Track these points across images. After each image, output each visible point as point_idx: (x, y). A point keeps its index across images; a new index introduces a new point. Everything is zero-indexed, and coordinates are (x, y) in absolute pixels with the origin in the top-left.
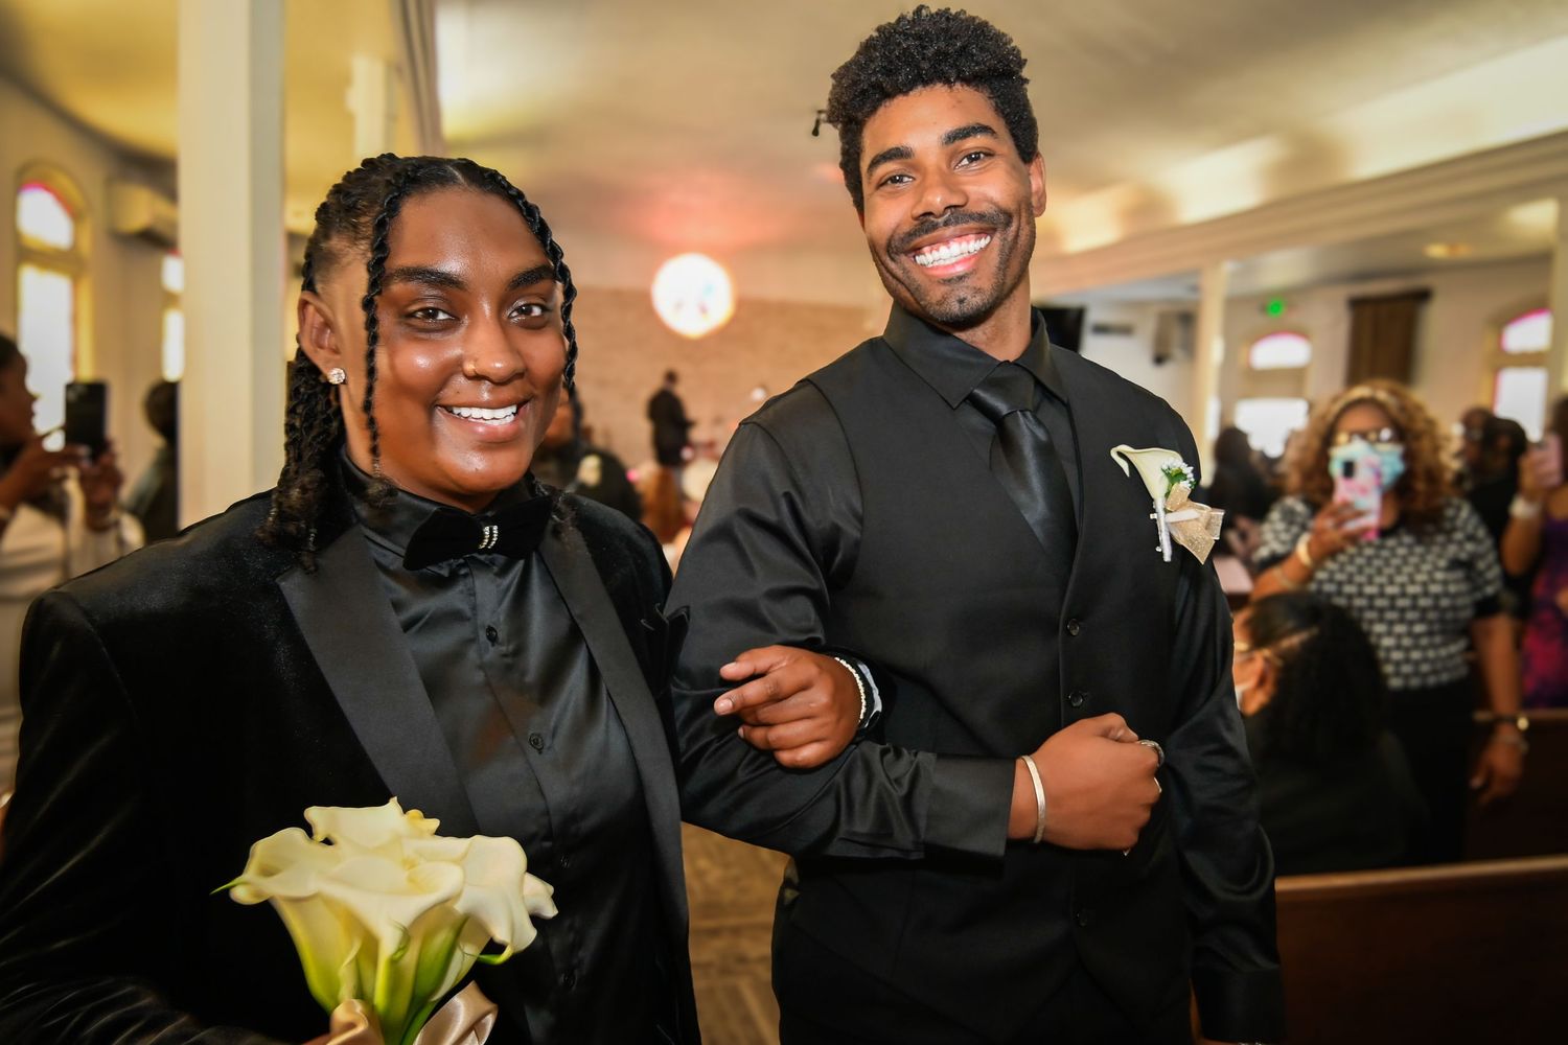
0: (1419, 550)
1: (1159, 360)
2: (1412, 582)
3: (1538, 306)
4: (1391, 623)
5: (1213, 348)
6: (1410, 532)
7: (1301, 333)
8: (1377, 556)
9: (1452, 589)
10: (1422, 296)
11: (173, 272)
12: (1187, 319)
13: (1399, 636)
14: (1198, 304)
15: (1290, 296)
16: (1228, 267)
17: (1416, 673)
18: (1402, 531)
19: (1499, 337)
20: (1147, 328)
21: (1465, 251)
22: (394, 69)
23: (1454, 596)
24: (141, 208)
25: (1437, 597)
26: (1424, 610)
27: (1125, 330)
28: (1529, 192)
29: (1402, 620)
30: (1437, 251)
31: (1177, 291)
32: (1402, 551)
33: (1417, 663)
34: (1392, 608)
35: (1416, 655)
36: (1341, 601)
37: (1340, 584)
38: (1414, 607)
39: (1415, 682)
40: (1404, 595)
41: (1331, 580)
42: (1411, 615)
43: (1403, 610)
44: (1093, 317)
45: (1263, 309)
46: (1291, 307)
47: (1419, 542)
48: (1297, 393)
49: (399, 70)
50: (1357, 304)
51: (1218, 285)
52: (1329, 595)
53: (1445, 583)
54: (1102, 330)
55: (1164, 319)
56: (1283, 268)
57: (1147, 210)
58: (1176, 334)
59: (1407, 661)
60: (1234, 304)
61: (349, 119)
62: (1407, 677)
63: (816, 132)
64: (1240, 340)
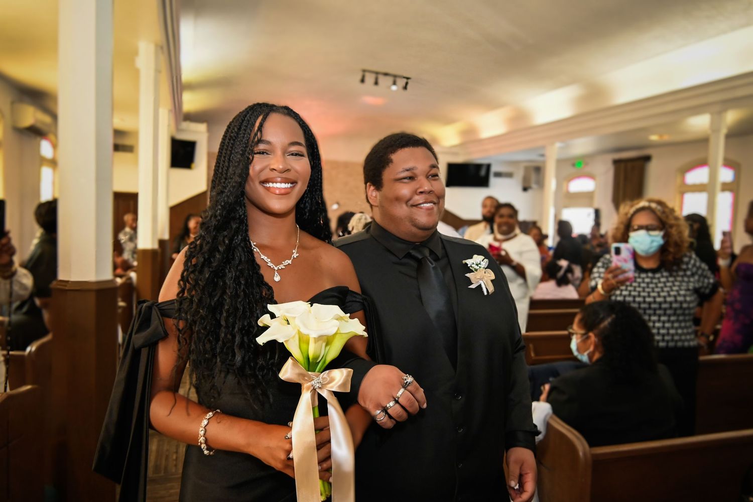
0: (671, 279)
1: (525, 189)
2: (669, 296)
3: (703, 163)
4: (660, 316)
5: (551, 183)
6: (666, 270)
7: (591, 176)
8: (652, 283)
9: (688, 299)
10: (647, 158)
11: (46, 149)
12: (538, 170)
13: (664, 322)
14: (544, 162)
15: (586, 159)
16: (558, 145)
17: (672, 340)
18: (663, 270)
19: (683, 178)
20: (519, 174)
21: (666, 138)
22: (159, 47)
23: (689, 302)
24: (30, 116)
25: (681, 303)
26: (676, 309)
27: (509, 175)
28: (697, 110)
29: (665, 314)
30: (654, 138)
31: (533, 157)
32: (663, 280)
33: (673, 335)
34: (660, 308)
35: (672, 331)
36: (635, 305)
37: (634, 297)
38: (671, 308)
39: (671, 344)
40: (665, 302)
41: (630, 295)
42: (669, 312)
43: (665, 309)
44: (494, 169)
45: (574, 165)
46: (586, 164)
47: (671, 276)
48: (590, 205)
49: (162, 48)
50: (616, 162)
51: (553, 153)
52: (629, 303)
53: (685, 296)
54: (498, 175)
55: (527, 169)
56: (582, 146)
57: (519, 118)
58: (533, 177)
59: (668, 334)
60: (560, 162)
61: (137, 72)
62: (668, 342)
63: (363, 81)
64: (564, 179)
